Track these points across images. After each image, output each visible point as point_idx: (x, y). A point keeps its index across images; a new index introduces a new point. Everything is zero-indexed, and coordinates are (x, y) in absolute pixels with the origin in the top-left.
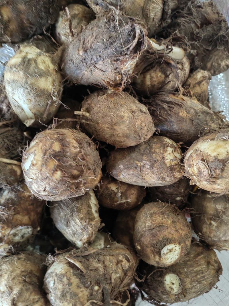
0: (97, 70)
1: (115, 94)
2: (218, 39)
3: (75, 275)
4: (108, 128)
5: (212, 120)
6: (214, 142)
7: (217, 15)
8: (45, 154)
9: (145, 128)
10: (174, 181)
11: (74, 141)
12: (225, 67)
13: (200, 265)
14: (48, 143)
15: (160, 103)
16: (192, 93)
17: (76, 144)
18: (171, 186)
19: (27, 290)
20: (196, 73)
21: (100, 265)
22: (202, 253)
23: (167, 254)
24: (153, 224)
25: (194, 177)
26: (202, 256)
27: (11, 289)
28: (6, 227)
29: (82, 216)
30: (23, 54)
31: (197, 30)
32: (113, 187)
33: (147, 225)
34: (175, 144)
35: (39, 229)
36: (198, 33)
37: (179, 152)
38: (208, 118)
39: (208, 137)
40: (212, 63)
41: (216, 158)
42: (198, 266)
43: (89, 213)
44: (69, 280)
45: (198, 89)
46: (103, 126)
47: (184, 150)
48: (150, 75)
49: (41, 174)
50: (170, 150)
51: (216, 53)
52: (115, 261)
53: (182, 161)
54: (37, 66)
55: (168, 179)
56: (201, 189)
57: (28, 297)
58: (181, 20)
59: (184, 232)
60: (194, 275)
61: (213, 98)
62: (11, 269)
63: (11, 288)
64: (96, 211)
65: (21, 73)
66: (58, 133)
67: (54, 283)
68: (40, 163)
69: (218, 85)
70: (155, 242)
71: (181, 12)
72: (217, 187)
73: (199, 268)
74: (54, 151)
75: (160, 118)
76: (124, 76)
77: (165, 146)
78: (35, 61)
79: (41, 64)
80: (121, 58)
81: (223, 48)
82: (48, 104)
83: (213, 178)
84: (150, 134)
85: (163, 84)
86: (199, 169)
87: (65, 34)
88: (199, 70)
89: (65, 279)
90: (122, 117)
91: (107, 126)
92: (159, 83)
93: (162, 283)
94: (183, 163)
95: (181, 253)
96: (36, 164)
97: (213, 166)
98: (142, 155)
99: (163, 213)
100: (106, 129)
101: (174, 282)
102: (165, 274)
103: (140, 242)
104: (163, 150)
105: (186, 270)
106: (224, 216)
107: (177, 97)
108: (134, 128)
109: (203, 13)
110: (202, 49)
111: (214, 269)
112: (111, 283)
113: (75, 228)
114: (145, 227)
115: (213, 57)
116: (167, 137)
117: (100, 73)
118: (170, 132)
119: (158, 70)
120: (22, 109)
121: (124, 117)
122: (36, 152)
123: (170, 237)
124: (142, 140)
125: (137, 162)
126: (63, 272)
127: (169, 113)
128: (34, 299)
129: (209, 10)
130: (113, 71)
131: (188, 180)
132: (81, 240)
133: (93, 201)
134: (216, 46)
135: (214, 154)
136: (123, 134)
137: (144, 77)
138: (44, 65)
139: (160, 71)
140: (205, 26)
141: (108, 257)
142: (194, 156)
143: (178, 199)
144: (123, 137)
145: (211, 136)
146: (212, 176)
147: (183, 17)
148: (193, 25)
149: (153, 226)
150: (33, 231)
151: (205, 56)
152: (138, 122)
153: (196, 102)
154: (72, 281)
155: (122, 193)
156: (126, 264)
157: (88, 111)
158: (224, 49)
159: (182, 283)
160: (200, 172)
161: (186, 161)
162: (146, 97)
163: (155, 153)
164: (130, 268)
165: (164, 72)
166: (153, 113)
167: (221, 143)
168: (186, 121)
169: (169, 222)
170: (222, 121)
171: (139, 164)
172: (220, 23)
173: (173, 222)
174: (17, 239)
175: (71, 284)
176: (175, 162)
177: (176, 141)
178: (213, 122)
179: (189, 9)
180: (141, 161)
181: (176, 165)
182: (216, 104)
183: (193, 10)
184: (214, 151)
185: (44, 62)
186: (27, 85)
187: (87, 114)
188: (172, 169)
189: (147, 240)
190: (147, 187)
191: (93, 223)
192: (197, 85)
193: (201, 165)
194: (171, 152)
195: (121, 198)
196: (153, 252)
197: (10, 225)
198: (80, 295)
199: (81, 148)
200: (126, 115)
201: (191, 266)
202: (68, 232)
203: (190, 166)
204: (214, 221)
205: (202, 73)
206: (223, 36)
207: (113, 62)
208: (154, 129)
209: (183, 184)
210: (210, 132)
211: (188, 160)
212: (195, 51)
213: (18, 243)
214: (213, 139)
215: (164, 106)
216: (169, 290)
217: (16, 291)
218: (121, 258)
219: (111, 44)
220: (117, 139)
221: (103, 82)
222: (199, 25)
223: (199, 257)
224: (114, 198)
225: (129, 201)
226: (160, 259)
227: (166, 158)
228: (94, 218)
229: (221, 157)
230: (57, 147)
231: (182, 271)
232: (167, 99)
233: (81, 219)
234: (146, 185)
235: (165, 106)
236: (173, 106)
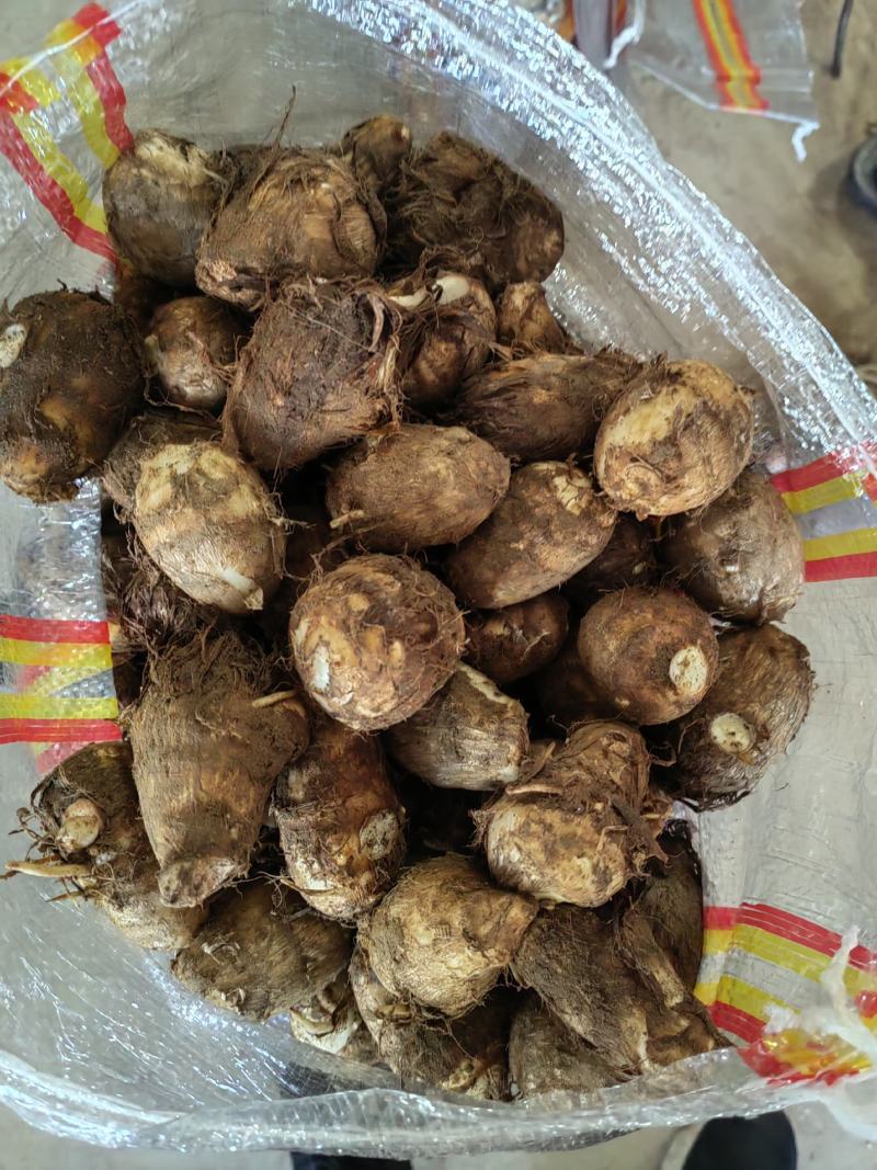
0: (328, 417)
1: (389, 441)
2: (507, 206)
3: (545, 809)
4: (419, 513)
5: (601, 373)
6: (633, 416)
7: (475, 159)
8: (348, 630)
9: (491, 469)
10: (606, 536)
11: (381, 575)
12: (556, 249)
13: (759, 665)
14: (337, 607)
15: (483, 403)
16: (528, 344)
17: (389, 578)
18: (607, 552)
19: (477, 901)
20: (509, 298)
21: (576, 772)
22: (749, 643)
23: (683, 674)
24: (622, 639)
25: (639, 501)
26: (752, 647)
27: (446, 923)
28: (345, 837)
29: (476, 719)
30: (166, 472)
31: (455, 212)
32: (498, 630)
33: (611, 648)
34: (562, 466)
35: (404, 810)
36: (460, 217)
37: (580, 474)
38: (592, 376)
39: (615, 412)
40: (526, 259)
41: (654, 443)
42: (756, 668)
43: (487, 704)
44: (541, 822)
45: (533, 328)
46: (407, 516)
47: (586, 466)
48: (425, 358)
49: (366, 669)
50: (560, 482)
51: (521, 234)
52: (598, 753)
53: (596, 487)
54: (209, 481)
55: (593, 540)
56: (667, 517)
57: (487, 909)
58: (409, 209)
59: (689, 618)
60: (759, 689)
61: (571, 325)
62: (415, 899)
63: (444, 923)
64: (496, 694)
65: (189, 511)
66: (339, 580)
67: (520, 849)
68: (349, 652)
69: (565, 292)
70: (647, 667)
71: (397, 193)
72: (689, 493)
73: (761, 672)
74: (360, 612)
75: (502, 431)
76: (391, 397)
77: (546, 482)
78: (199, 471)
79: (213, 471)
80: (366, 366)
81: (528, 218)
82: (270, 539)
83: (670, 481)
84: (506, 475)
85: (461, 361)
86: (637, 480)
87: (192, 382)
88: (510, 287)
89: (534, 827)
90: (436, 475)
91: (415, 510)
92: (452, 364)
93: (712, 746)
94: (601, 490)
95: (708, 658)
96: (343, 658)
97: (657, 459)
98: (515, 523)
99: (626, 609)
100: (416, 517)
101: (732, 730)
102: (707, 725)
103: (619, 691)
104: (550, 491)
105: (739, 691)
106: (742, 542)
107: (507, 371)
108: (473, 480)
109: (445, 170)
110: (489, 244)
111: (789, 657)
112: (618, 787)
113: (480, 750)
114: (611, 654)
115: (521, 246)
116: (537, 460)
117: (339, 418)
118: (538, 448)
119: (435, 340)
120: (225, 583)
121: (438, 472)
122: (326, 638)
123: (668, 640)
124: (501, 494)
125: (514, 545)
126: (522, 820)
127: (514, 411)
128: (501, 905)
129: (450, 156)
130: (364, 399)
131: (632, 515)
132: (509, 762)
133: (477, 680)
134: (514, 222)
135: (646, 438)
136: (458, 506)
137: (417, 371)
138: (219, 468)
139: (440, 341)
140: (463, 193)
141: (582, 755)
142: (613, 462)
143: (637, 569)
144: (460, 511)
145: (620, 406)
146: (669, 479)
147: (409, 200)
148: (440, 208)
149: (625, 643)
150: (397, 819)
151: (502, 252)
152: (472, 466)
153: (548, 358)
154: (548, 821)
155: (521, 627)
156: (622, 748)
157: (354, 505)
158: (532, 217)
159: (749, 721)
160: (644, 486)
161: (605, 482)
162: (444, 408)
163: (538, 505)
164: (634, 748)
165: (447, 337)
166: (482, 432)
167: (646, 410)
168: (555, 407)
169: (649, 616)
170: (621, 364)
171: (521, 547)
172: (491, 171)
173: (656, 613)
174: (378, 851)
175: (551, 825)
176: (585, 498)
177: (559, 456)
178: (607, 377)
179: (410, 178)
180: (520, 537)
181: (590, 503)
182: (586, 331)
183: (420, 174)
184: (642, 431)
185: (215, 463)
186: (213, 528)
187: (360, 513)
188: (587, 515)
189: (630, 676)
190: (563, 585)
191: (510, 714)
192: (526, 321)
193: (638, 471)
194: (565, 484)
195: (528, 639)
196: (656, 689)
197: (351, 827)
198: (580, 831)
199: (400, 579)
200: (441, 466)
201: (744, 677)
202: (472, 769)
203: (618, 486)
204: (731, 563)
205: (522, 291)
206: (517, 196)
207: (355, 383)
208: (507, 461)
209: (629, 534)
210: (612, 400)
211: (608, 478)
212: (478, 255)
213: (385, 859)
214: (627, 411)
215: (495, 404)
216: (734, 750)
217: (456, 917)
218: (605, 742)
219: (333, 351)
220: (452, 522)
221: (351, 431)
222: (452, 199)
223: (748, 653)
224: (512, 650)
225: (545, 633)
226: (676, 694)
227: (564, 501)
228: (505, 706)
229: (661, 436)
230: (359, 603)
231: (734, 699)
232: (492, 387)
233: (480, 724)
234: (558, 580)
235: (497, 403)
236: (512, 394)
